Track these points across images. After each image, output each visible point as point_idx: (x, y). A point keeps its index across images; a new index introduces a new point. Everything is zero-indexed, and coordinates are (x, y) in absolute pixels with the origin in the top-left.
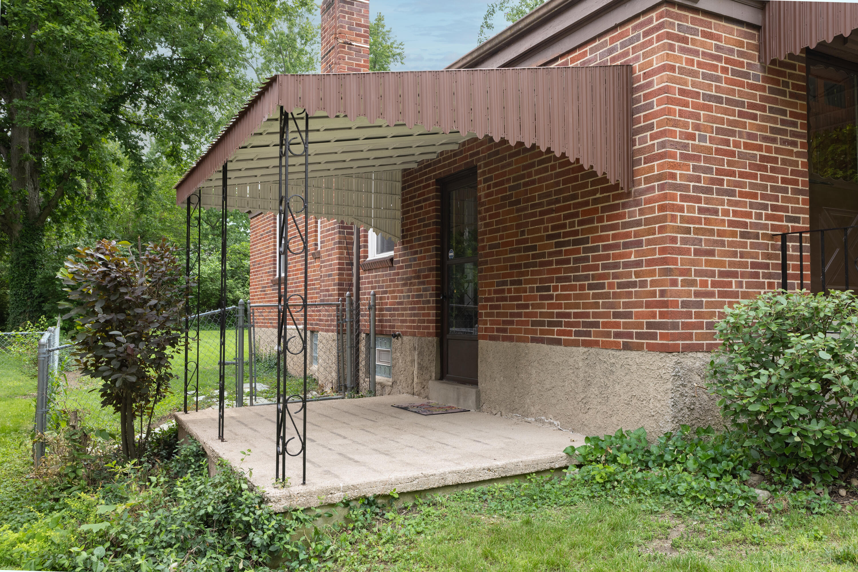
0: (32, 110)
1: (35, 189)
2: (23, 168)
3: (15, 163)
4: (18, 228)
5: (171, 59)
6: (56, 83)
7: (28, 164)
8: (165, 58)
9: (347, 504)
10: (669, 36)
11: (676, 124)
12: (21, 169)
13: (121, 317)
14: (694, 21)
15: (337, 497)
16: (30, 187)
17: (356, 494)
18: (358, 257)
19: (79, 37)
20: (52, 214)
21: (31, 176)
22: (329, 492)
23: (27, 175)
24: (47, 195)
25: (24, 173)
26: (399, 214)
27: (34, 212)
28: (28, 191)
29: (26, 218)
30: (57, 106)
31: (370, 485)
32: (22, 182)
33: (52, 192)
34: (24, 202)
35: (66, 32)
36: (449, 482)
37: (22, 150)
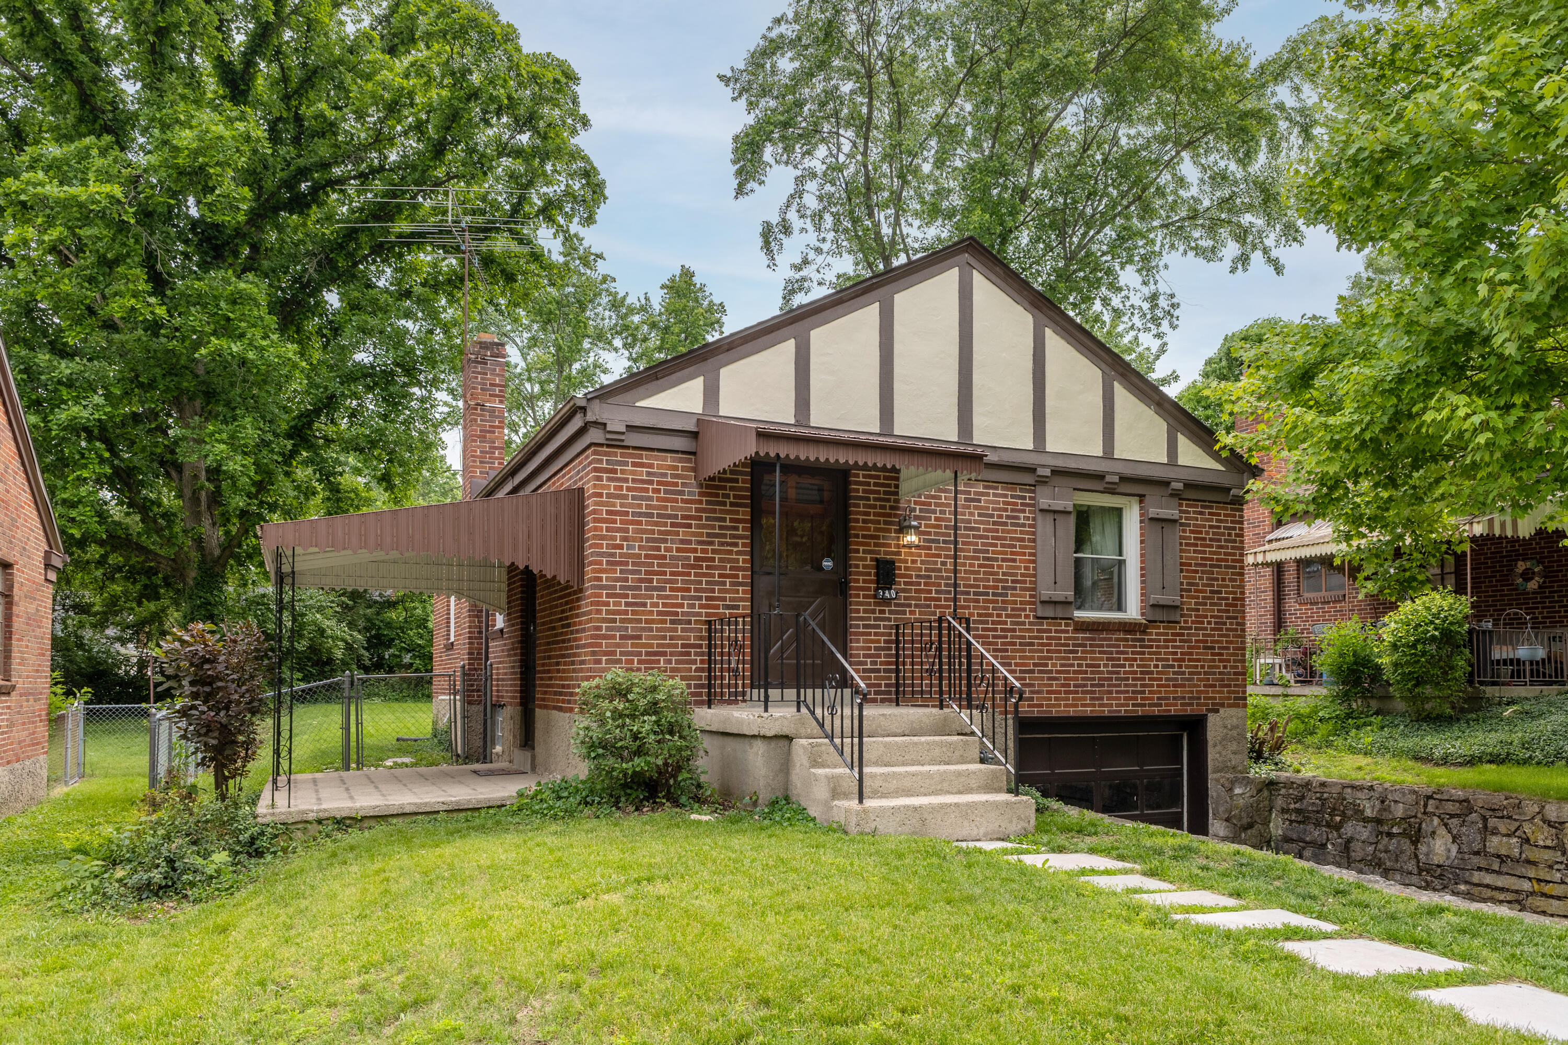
0: (195, 440)
1: (214, 524)
2: (198, 499)
3: (188, 492)
4: (193, 574)
5: (373, 367)
6: (228, 404)
7: (203, 493)
8: (365, 366)
9: (319, 822)
10: (596, 470)
11: (603, 538)
12: (195, 500)
13: (207, 689)
14: (622, 455)
15: (311, 816)
16: (206, 522)
17: (326, 815)
18: (487, 626)
19: (251, 355)
20: (233, 555)
21: (209, 507)
22: (305, 812)
23: (204, 506)
24: (227, 533)
25: (199, 505)
26: (504, 587)
27: (212, 554)
28: (205, 528)
29: (203, 561)
30: (225, 436)
31: (338, 809)
32: (197, 516)
33: (234, 530)
34: (199, 542)
35: (235, 349)
36: (407, 810)
37: (196, 477)
